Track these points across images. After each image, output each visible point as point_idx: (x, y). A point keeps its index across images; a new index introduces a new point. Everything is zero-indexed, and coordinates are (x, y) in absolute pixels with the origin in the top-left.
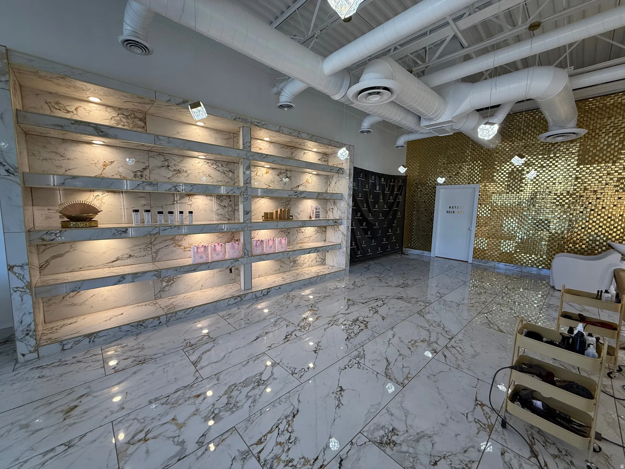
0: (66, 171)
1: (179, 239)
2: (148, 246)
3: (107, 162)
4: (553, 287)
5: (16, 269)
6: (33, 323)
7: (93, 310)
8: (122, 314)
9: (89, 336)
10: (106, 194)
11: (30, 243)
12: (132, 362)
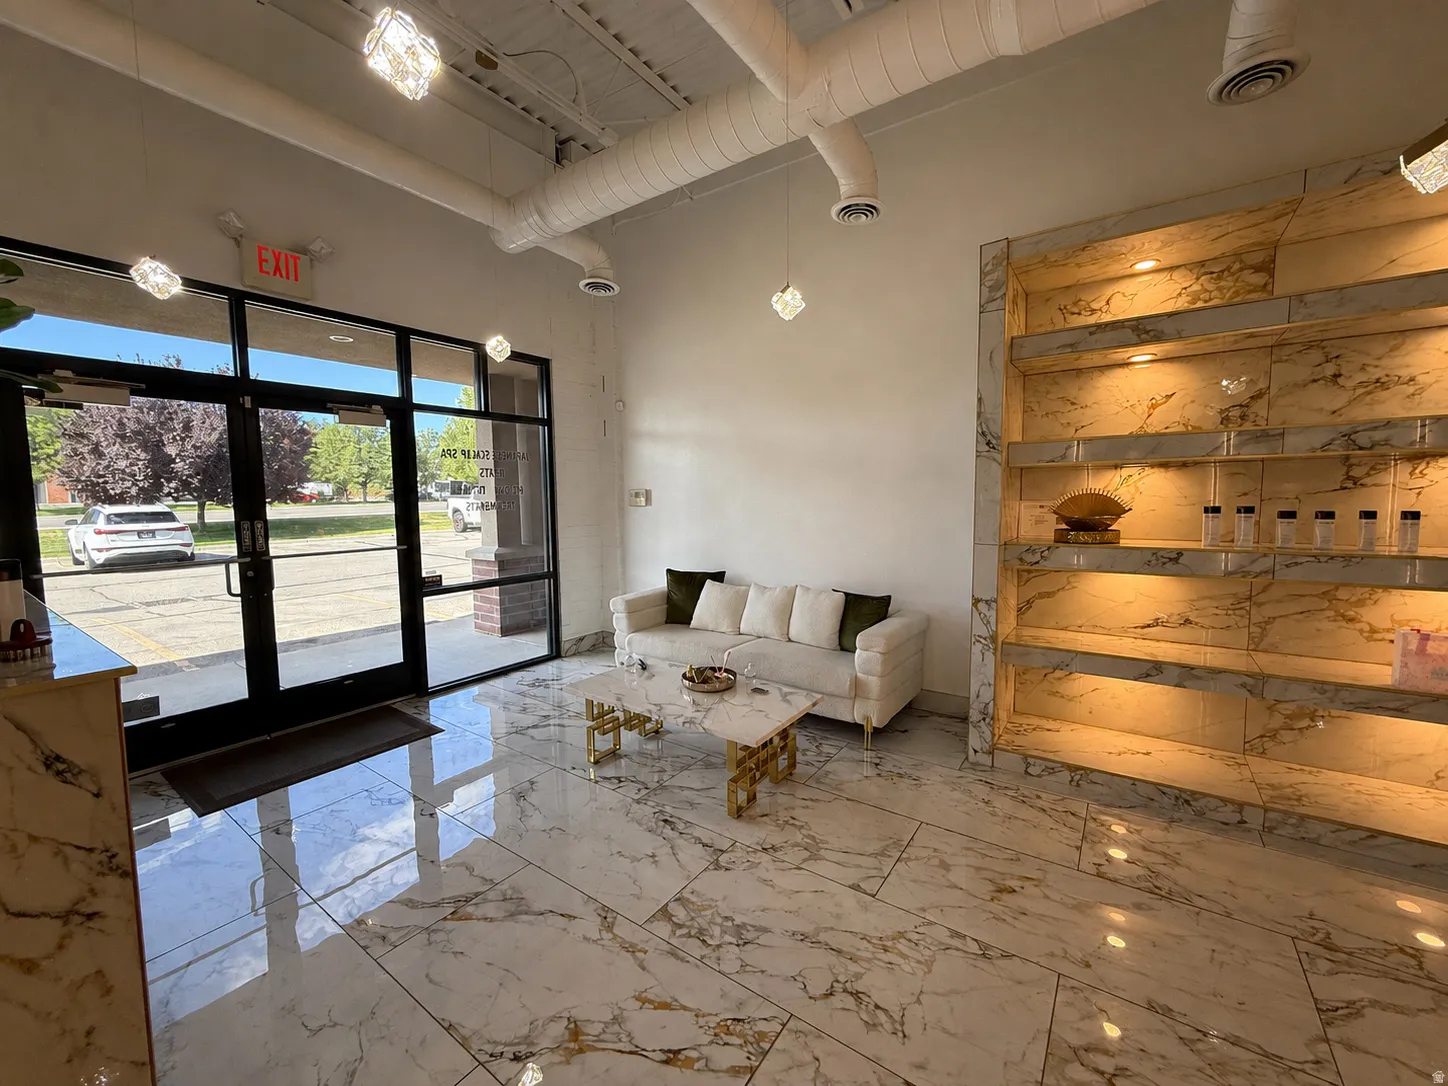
0: (1076, 430)
1: (1354, 599)
2: (1243, 605)
3: (1159, 398)
5: (981, 606)
6: (992, 703)
7: (1093, 721)
8: (1148, 754)
9: (1073, 769)
10: (1148, 470)
11: (1004, 566)
12: (1138, 877)
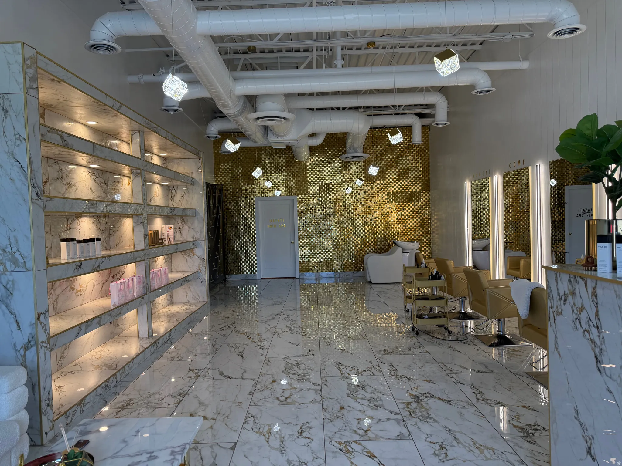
4: (370, 282)
5: (42, 318)
